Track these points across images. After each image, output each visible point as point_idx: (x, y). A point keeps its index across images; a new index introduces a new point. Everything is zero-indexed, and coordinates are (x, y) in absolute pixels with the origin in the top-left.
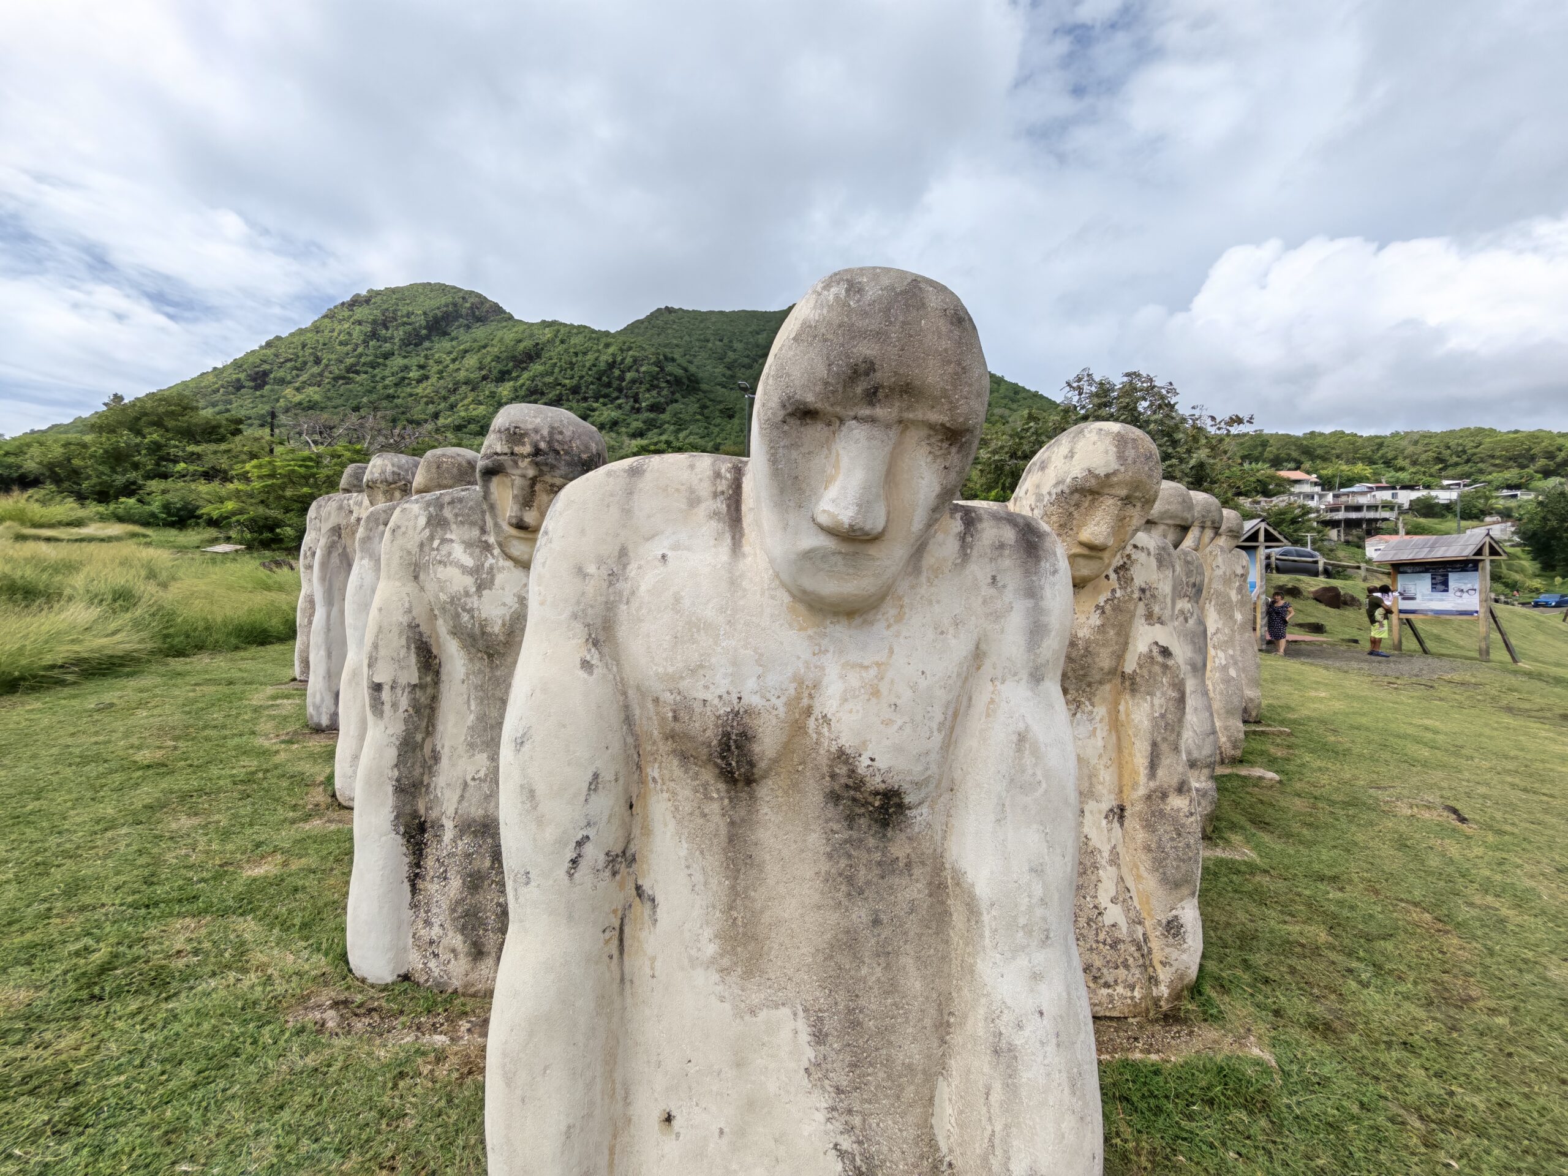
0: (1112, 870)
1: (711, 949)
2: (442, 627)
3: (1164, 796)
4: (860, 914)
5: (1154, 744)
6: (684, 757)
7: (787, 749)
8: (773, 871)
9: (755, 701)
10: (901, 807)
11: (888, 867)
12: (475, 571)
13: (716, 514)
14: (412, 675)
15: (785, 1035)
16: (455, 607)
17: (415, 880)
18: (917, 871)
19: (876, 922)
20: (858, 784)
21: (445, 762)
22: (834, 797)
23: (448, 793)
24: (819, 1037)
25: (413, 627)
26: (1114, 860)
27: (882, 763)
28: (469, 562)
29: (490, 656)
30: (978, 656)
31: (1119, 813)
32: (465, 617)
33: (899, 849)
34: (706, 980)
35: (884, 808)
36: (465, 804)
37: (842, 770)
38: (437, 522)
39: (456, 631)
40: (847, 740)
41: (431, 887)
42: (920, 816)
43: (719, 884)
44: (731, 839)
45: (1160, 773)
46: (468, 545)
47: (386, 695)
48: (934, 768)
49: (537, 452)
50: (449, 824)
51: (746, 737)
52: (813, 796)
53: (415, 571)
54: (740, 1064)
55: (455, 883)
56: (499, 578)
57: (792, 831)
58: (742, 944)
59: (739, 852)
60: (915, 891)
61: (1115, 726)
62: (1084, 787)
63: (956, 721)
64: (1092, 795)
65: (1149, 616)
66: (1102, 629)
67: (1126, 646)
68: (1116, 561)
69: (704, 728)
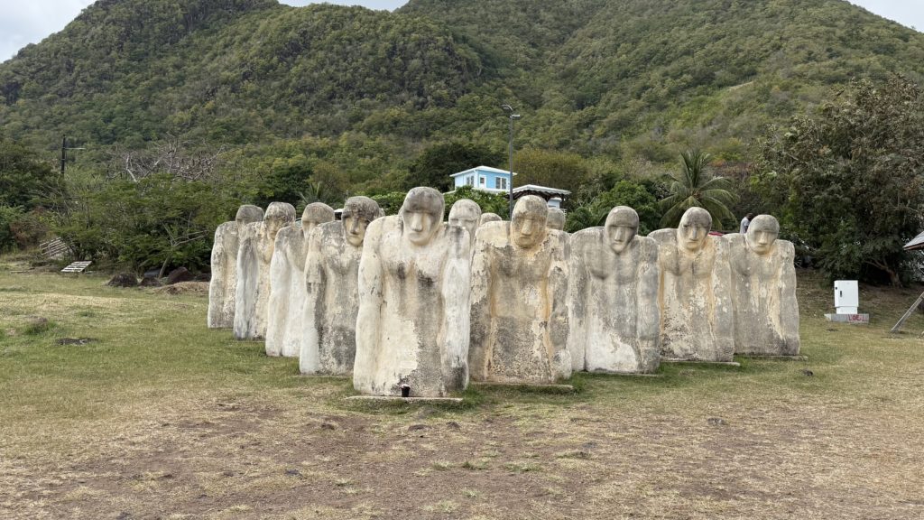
0: (540, 341)
1: (397, 310)
2: (328, 266)
3: (556, 316)
4: (424, 304)
5: (555, 300)
6: (392, 274)
7: (410, 271)
8: (409, 296)
10: (432, 282)
11: (430, 294)
12: (339, 248)
13: (399, 228)
14: (319, 281)
15: (410, 325)
16: (331, 260)
17: (320, 343)
18: (435, 295)
19: (428, 305)
20: (423, 277)
21: (328, 309)
22: (419, 280)
23: (330, 318)
24: (416, 325)
25: (320, 265)
26: (541, 338)
27: (427, 273)
29: (343, 275)
30: (447, 253)
31: (545, 324)
32: (336, 262)
33: (432, 291)
34: (396, 316)
35: (428, 282)
37: (420, 274)
38: (326, 233)
39: (333, 267)
40: (421, 269)
41: (325, 345)
42: (436, 284)
43: (399, 299)
44: (401, 290)
45: (556, 310)
46: (336, 240)
47: (312, 286)
48: (437, 274)
49: (359, 211)
50: (330, 327)
51: (403, 268)
52: (416, 280)
53: (320, 248)
54: (401, 330)
55: (333, 344)
56: (346, 250)
57: (412, 288)
58: (403, 309)
59: (402, 292)
60: (435, 299)
61: (545, 295)
62: (532, 315)
63: (442, 266)
64: (535, 317)
65: (555, 258)
66: (536, 262)
67: (547, 268)
68: (545, 240)
69: (395, 267)
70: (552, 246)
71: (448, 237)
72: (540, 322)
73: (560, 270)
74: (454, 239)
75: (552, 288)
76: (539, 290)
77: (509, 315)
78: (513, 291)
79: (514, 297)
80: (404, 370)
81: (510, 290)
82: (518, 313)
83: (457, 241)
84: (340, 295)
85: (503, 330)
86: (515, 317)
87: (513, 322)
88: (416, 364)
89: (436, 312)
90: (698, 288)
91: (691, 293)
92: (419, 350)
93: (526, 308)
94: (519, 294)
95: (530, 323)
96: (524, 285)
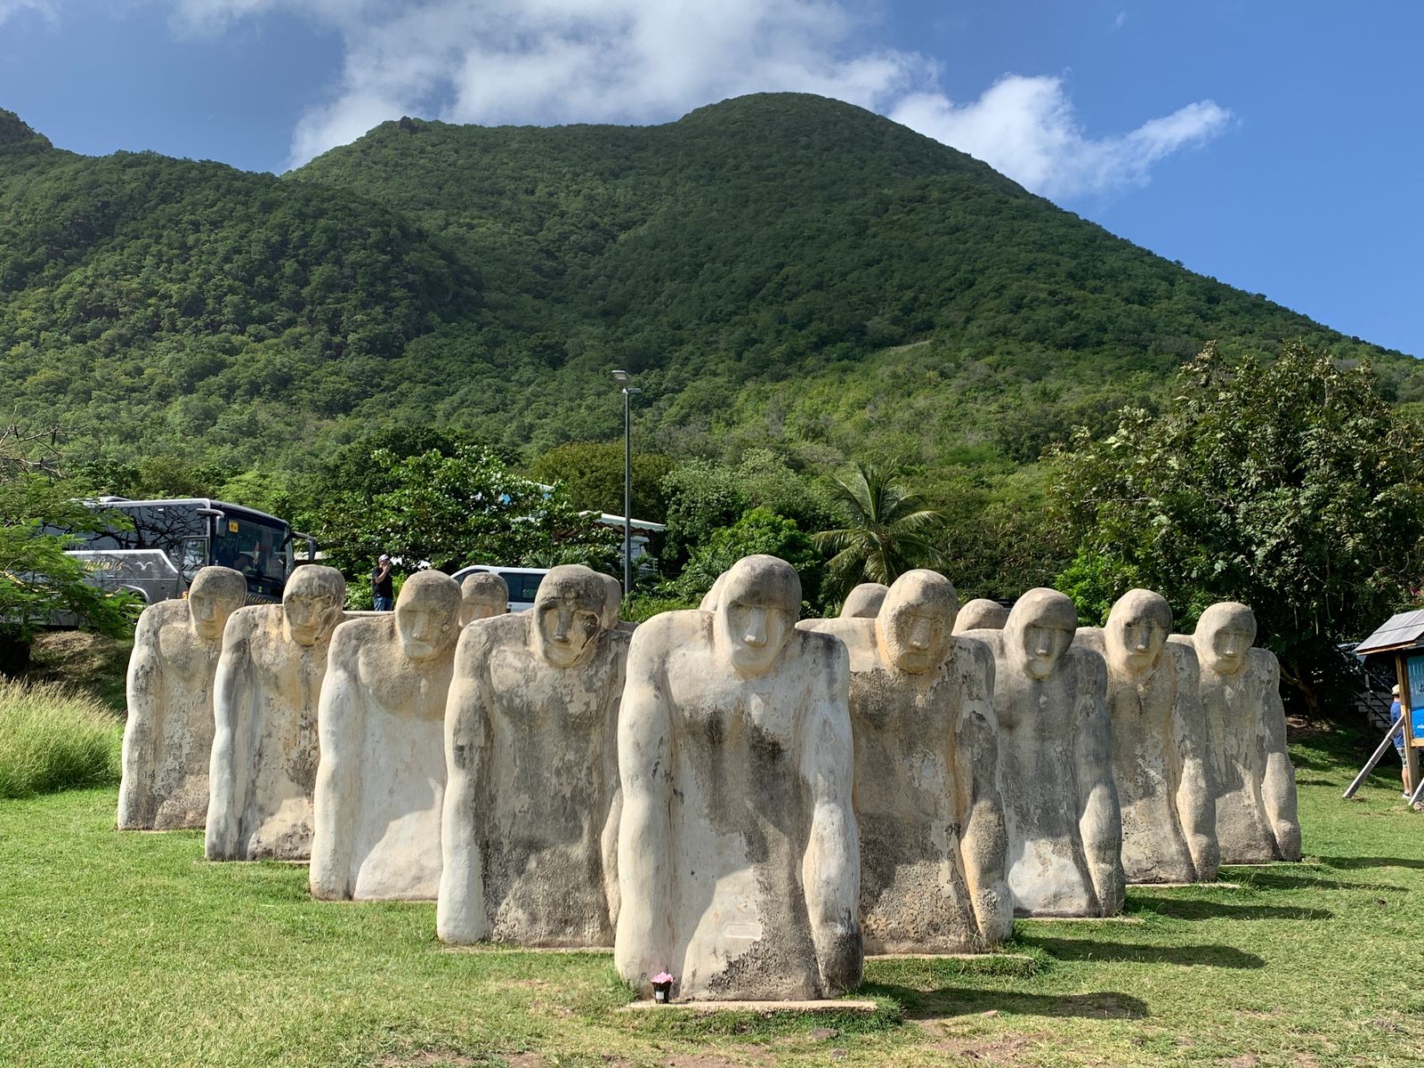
0: (949, 864)
1: (706, 811)
2: (498, 710)
3: (981, 813)
4: (765, 796)
6: (694, 734)
7: (734, 727)
8: (730, 779)
9: (723, 708)
10: (780, 751)
11: (776, 776)
12: (524, 670)
13: (704, 637)
14: (480, 741)
15: (737, 842)
16: (507, 696)
17: (486, 876)
18: (787, 778)
19: (772, 798)
20: (762, 740)
21: (500, 801)
22: (753, 747)
23: (503, 821)
24: (750, 843)
25: (482, 708)
26: (951, 857)
27: (771, 731)
28: (519, 664)
29: (531, 728)
30: (809, 691)
31: (956, 828)
32: (516, 701)
33: (780, 768)
34: (704, 823)
35: (773, 751)
36: (515, 828)
37: (756, 734)
38: (493, 639)
39: (510, 711)
40: (758, 722)
41: (496, 882)
42: (788, 755)
43: (708, 786)
44: (714, 767)
45: (979, 798)
46: (516, 654)
47: (466, 753)
48: (791, 735)
49: (578, 596)
50: (506, 841)
51: (719, 722)
52: (746, 748)
53: (481, 670)
54: (719, 854)
55: (514, 878)
56: (541, 676)
57: (738, 765)
58: (718, 808)
59: (716, 774)
60: (788, 785)
61: (953, 770)
62: (931, 810)
63: (800, 716)
64: (936, 815)
65: (970, 694)
66: (934, 703)
67: (955, 714)
68: (947, 658)
69: (703, 717)
70: (962, 671)
71: (808, 657)
72: (946, 824)
73: (981, 718)
74: (822, 661)
75: (968, 754)
76: (941, 759)
77: (883, 809)
78: (889, 760)
79: (890, 772)
80: (735, 942)
81: (882, 759)
82: (902, 807)
83: (829, 666)
84: (524, 770)
85: (875, 842)
86: (897, 815)
87: (892, 825)
88: (760, 927)
89: (790, 814)
90: (1149, 742)
91: (1138, 751)
92: (761, 897)
93: (916, 795)
94: (900, 766)
95: (926, 827)
96: (910, 747)
